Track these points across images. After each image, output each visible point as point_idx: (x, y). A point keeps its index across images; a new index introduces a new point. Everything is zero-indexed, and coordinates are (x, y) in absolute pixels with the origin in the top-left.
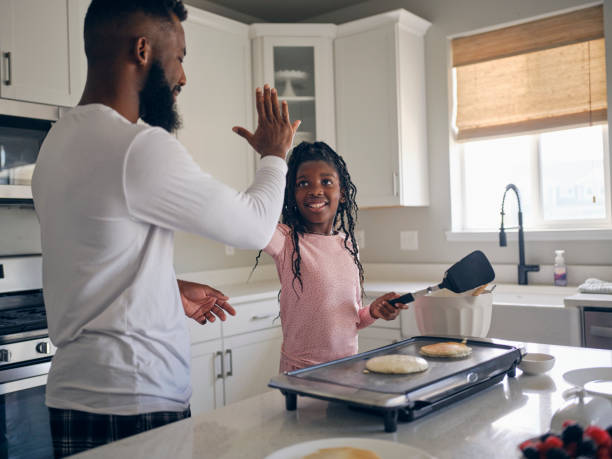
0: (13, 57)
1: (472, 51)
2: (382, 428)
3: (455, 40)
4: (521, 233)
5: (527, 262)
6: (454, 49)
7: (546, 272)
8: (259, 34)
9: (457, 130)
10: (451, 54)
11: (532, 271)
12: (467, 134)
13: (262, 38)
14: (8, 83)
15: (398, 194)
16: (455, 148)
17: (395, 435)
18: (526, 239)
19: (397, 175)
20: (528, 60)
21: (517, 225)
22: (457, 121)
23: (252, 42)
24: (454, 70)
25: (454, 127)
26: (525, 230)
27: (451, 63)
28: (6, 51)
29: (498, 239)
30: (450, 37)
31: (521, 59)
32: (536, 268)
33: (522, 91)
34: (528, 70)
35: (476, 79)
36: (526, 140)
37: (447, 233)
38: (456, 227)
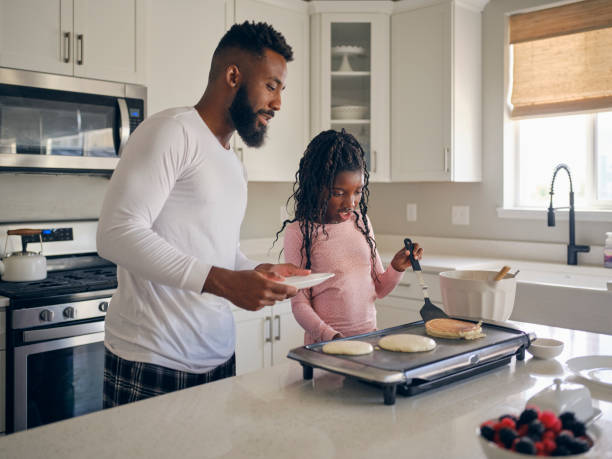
0: (84, 39)
1: (534, 26)
2: (382, 400)
3: (513, 18)
4: (572, 213)
5: (578, 242)
6: (512, 26)
7: (596, 253)
8: (317, 11)
9: (512, 107)
10: (508, 32)
11: (581, 251)
12: (524, 111)
13: (320, 14)
14: (80, 63)
15: (449, 170)
16: (509, 125)
17: (393, 407)
18: (577, 218)
19: (449, 150)
20: (586, 39)
21: (568, 204)
22: (513, 98)
23: (310, 18)
24: (512, 46)
25: (509, 103)
26: (576, 210)
27: (509, 39)
28: (79, 34)
29: (546, 218)
30: (508, 14)
31: (579, 37)
32: (586, 249)
33: (579, 69)
34: (586, 49)
35: (533, 56)
36: (582, 119)
37: (498, 210)
38: (508, 204)
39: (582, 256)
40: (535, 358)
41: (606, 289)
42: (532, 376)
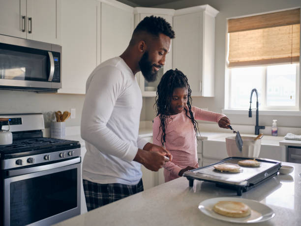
0: (32, 20)
1: (238, 26)
2: (236, 194)
3: (230, 21)
4: (257, 111)
5: (259, 125)
6: (229, 25)
7: (268, 129)
8: (139, 12)
9: (228, 62)
10: (227, 26)
11: (262, 128)
12: (234, 64)
13: (140, 14)
14: (30, 32)
15: (201, 91)
16: (227, 70)
17: (241, 197)
18: (259, 114)
19: (202, 82)
20: (264, 31)
21: (256, 108)
22: (229, 58)
23: (135, 15)
24: (229, 34)
25: (228, 61)
26: (259, 110)
27: (227, 31)
28: (30, 17)
29: (248, 114)
30: (228, 19)
31: (260, 31)
32: (263, 127)
33: (260, 46)
34: (263, 36)
35: (239, 39)
36: (260, 69)
37: (222, 110)
38: (226, 108)
39: (261, 131)
40: (281, 174)
41: (279, 145)
42: (281, 182)
